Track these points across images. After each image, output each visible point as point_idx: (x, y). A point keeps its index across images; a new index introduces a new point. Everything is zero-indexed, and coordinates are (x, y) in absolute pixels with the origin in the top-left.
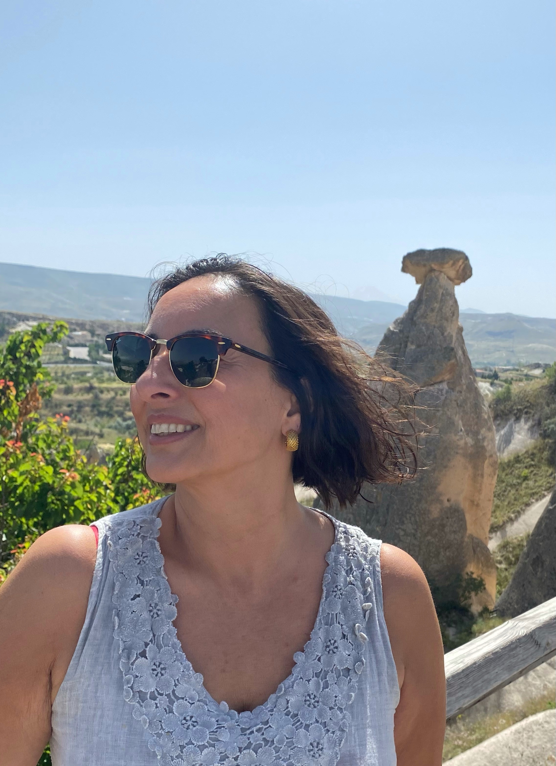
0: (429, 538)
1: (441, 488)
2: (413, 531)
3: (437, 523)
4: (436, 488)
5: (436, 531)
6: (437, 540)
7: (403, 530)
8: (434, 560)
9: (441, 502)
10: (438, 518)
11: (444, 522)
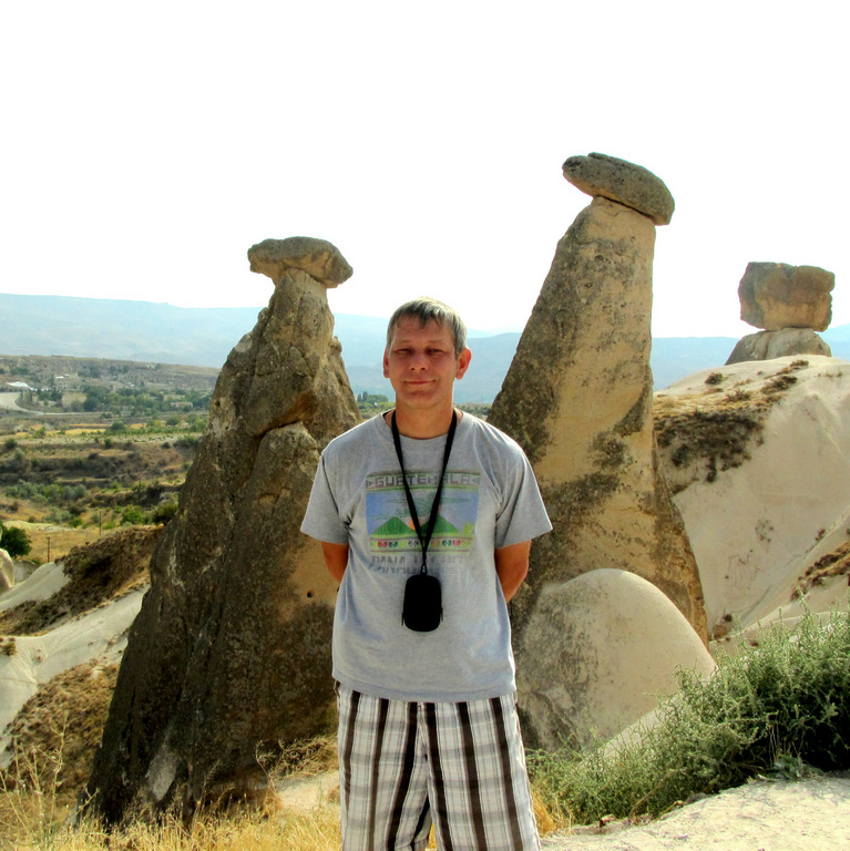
2: (254, 642)
3: (292, 629)
4: (288, 576)
8: (286, 684)
9: (296, 598)
10: (293, 623)
11: (303, 628)
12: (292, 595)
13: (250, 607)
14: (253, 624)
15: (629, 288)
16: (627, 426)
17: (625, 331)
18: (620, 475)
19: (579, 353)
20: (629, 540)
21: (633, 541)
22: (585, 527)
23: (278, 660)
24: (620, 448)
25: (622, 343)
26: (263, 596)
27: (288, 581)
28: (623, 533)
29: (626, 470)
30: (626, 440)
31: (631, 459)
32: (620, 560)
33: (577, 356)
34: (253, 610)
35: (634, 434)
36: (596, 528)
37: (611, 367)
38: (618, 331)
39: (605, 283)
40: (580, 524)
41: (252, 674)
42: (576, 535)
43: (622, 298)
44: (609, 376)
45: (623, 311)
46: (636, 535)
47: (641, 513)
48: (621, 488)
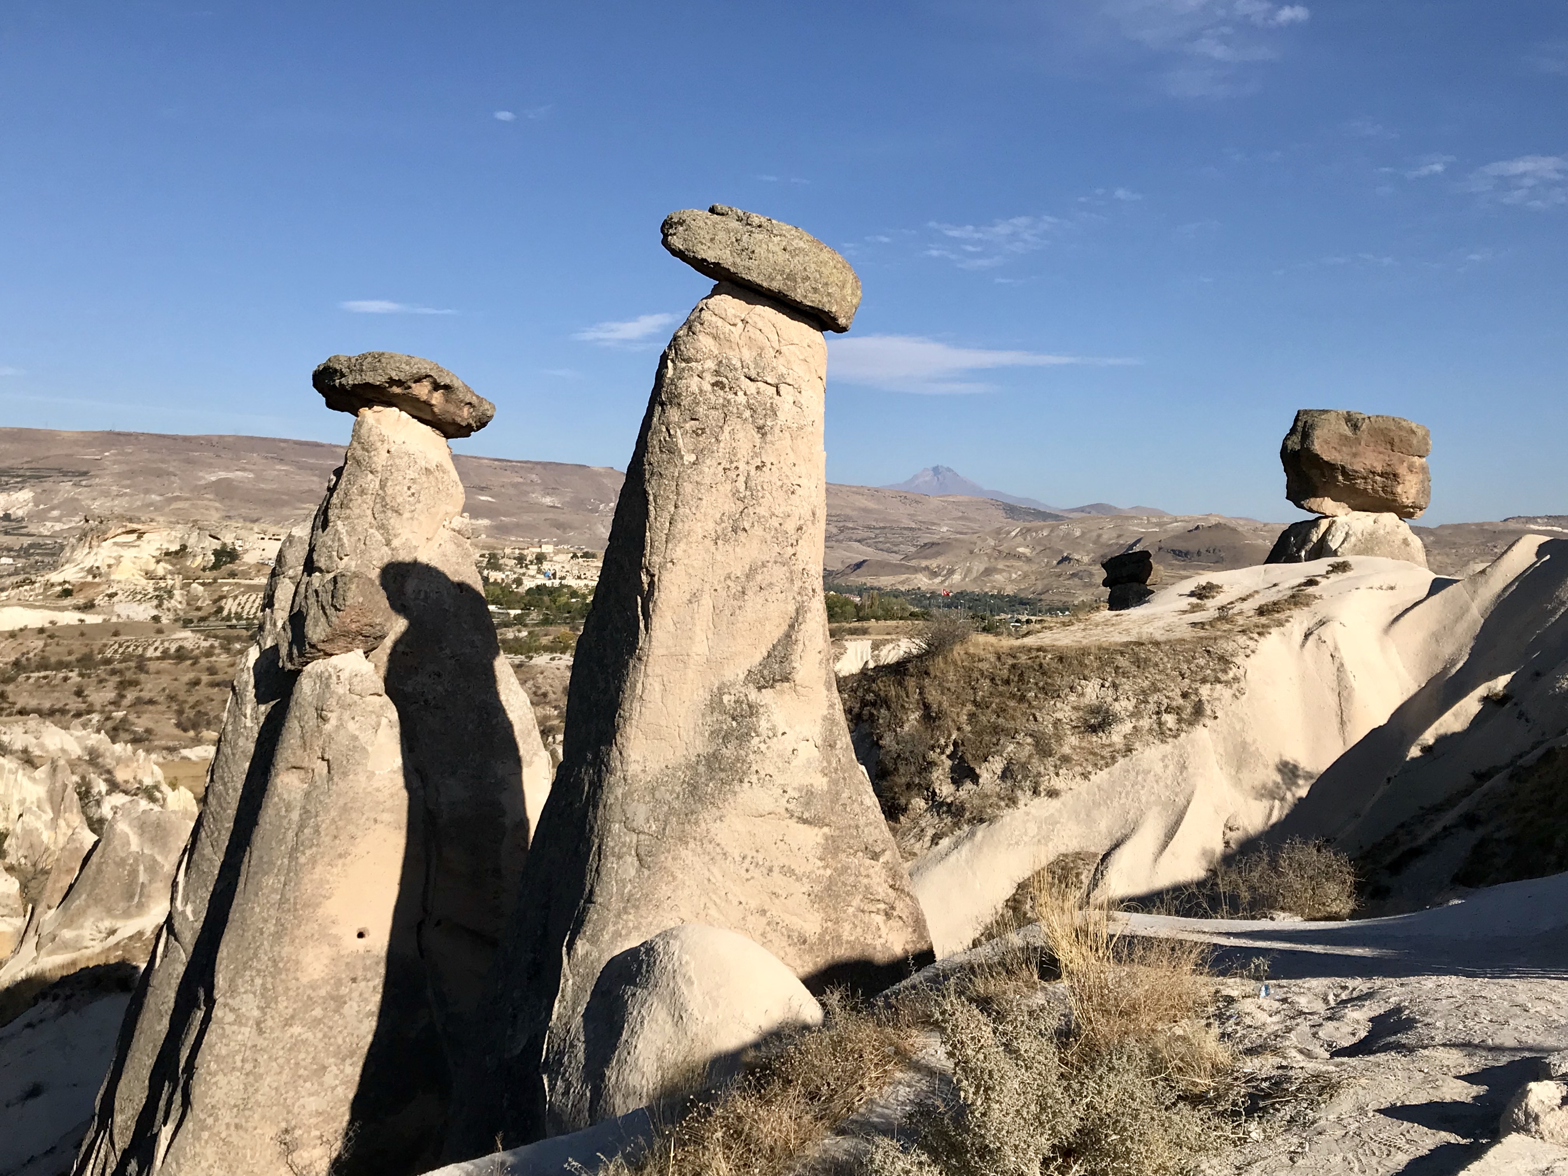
0: (296, 1030)
1: (331, 908)
2: (256, 1013)
3: (323, 992)
4: (318, 905)
5: (318, 1012)
6: (320, 1035)
7: (232, 1010)
8: (308, 1084)
9: (335, 941)
10: (326, 982)
11: (344, 991)
12: (324, 936)
13: (255, 955)
14: (258, 981)
15: (769, 437)
16: (766, 672)
17: (762, 511)
18: (752, 757)
19: (682, 546)
20: (770, 870)
21: (776, 870)
22: (692, 845)
23: (297, 1044)
24: (753, 710)
25: (758, 531)
26: (278, 936)
27: (320, 912)
28: (760, 858)
29: (763, 747)
30: (768, 695)
31: (773, 729)
32: (753, 904)
33: (678, 551)
34: (259, 960)
35: (778, 685)
36: (710, 847)
37: (738, 571)
38: (751, 510)
39: (727, 429)
40: (683, 840)
41: (249, 1066)
42: (674, 859)
43: (756, 455)
44: (735, 588)
45: (758, 478)
46: (783, 861)
47: (792, 823)
48: (754, 778)
